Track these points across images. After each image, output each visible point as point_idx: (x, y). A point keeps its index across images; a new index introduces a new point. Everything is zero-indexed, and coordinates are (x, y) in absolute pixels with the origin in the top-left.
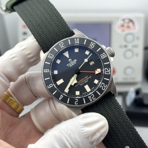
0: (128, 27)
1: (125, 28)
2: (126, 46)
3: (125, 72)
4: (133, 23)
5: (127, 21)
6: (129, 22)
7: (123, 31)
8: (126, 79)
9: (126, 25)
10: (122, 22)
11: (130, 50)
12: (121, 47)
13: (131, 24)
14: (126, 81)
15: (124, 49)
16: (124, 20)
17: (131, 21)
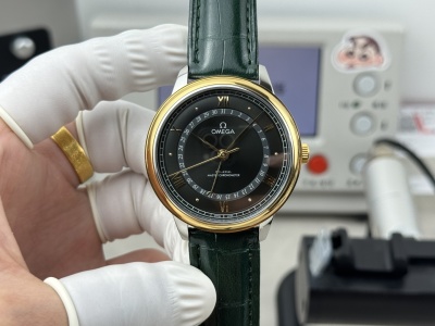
0: (364, 57)
1: (355, 60)
2: (356, 105)
3: (351, 167)
4: (377, 49)
5: (361, 42)
6: (365, 46)
7: (351, 66)
8: (355, 183)
9: (358, 52)
10: (351, 45)
11: (366, 114)
12: (345, 105)
13: (370, 51)
14: (354, 188)
15: (353, 111)
16: (353, 39)
17: (371, 42)
